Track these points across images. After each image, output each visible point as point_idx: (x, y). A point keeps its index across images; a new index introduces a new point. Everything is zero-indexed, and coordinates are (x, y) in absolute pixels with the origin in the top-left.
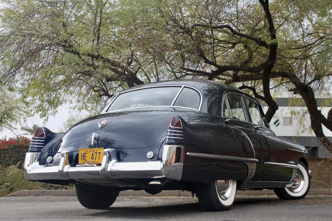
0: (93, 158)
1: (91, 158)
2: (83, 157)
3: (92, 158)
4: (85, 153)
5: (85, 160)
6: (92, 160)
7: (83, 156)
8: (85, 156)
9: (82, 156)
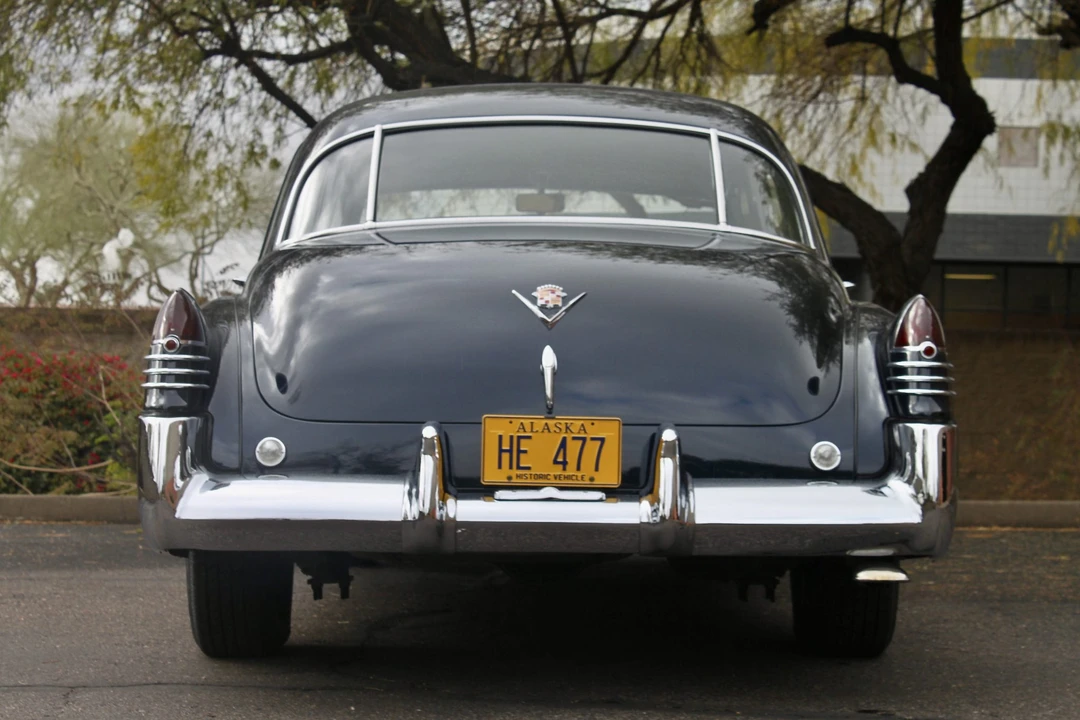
0: (564, 463)
1: (555, 462)
2: (506, 457)
3: (560, 459)
4: (519, 438)
5: (519, 468)
6: (558, 470)
7: (510, 451)
8: (519, 452)
9: (501, 451)
